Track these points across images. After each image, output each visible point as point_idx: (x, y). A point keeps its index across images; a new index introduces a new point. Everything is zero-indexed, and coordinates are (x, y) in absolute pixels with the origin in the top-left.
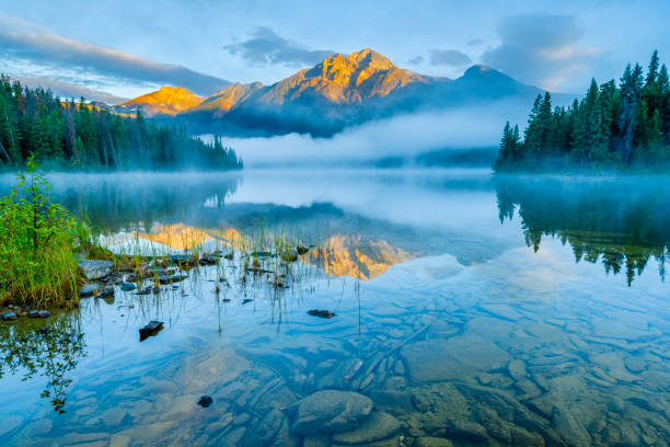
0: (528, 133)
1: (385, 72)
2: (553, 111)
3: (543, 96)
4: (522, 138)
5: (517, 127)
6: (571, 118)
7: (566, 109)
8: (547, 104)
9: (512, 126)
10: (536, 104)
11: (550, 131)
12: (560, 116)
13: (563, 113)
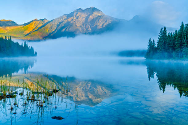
0: (158, 43)
1: (100, 16)
2: (167, 34)
3: (163, 28)
4: (156, 45)
5: (154, 40)
6: (175, 37)
7: (173, 34)
8: (165, 31)
9: (152, 40)
10: (161, 31)
11: (167, 42)
12: (170, 36)
13: (171, 35)
